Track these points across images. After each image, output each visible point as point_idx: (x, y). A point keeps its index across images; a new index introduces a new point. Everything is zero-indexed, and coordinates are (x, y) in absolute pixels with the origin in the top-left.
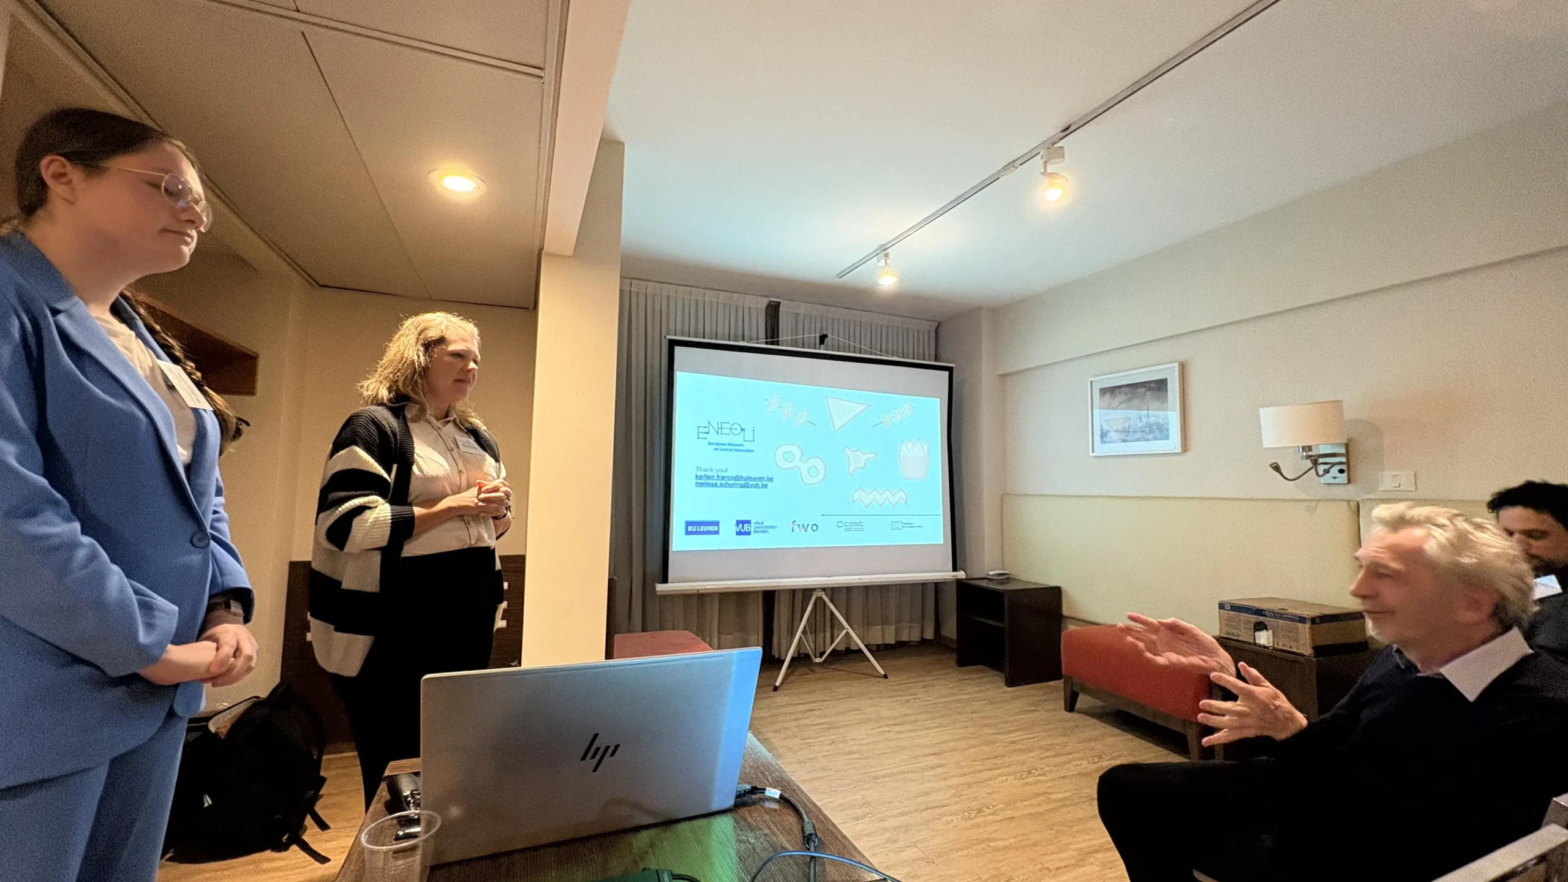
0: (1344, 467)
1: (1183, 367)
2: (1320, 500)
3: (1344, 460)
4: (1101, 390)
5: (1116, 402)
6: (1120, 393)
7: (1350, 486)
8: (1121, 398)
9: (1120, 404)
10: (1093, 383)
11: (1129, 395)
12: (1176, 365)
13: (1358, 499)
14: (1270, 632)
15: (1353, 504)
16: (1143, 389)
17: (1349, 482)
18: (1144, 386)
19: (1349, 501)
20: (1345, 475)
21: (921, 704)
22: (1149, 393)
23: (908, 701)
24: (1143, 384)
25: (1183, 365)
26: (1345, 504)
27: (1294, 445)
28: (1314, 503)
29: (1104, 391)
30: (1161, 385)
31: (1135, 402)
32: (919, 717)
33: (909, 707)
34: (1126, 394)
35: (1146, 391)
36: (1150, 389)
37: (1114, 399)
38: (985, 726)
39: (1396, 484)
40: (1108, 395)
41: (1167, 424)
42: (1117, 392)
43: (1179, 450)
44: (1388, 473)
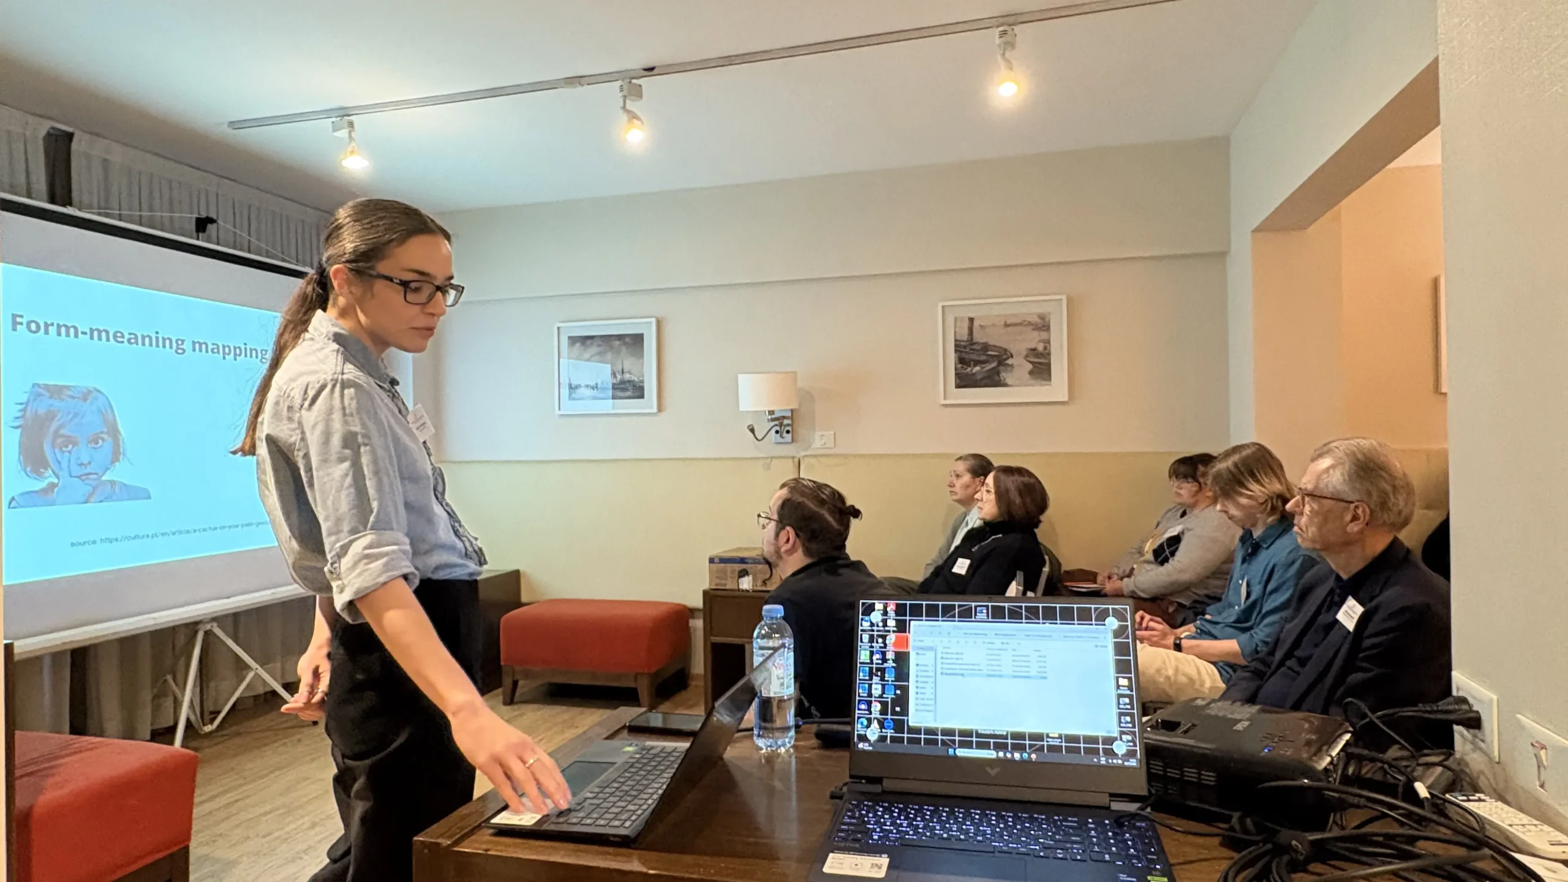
0: (789, 428)
1: (659, 324)
2: (772, 458)
3: (790, 422)
4: (570, 338)
5: (587, 355)
6: (592, 344)
7: (794, 444)
8: (594, 350)
9: (592, 356)
10: (561, 330)
11: (603, 348)
12: (653, 320)
13: (798, 455)
14: (751, 577)
15: (796, 460)
16: (619, 343)
17: (793, 441)
18: (619, 340)
19: (793, 458)
20: (790, 435)
22: (623, 348)
24: (620, 337)
25: (658, 321)
26: (790, 460)
27: (763, 409)
28: (769, 460)
29: (573, 340)
30: (637, 340)
31: (610, 356)
34: (599, 346)
35: (620, 345)
36: (625, 344)
37: (585, 350)
39: (823, 442)
40: (578, 345)
41: (642, 382)
42: (589, 342)
43: (655, 410)
44: (818, 434)
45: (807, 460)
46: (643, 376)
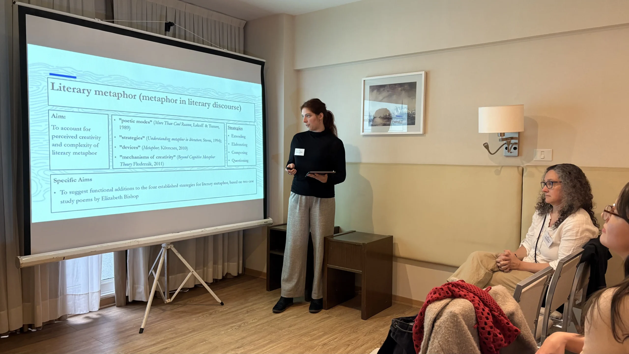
0: (516, 146)
1: (427, 74)
2: (502, 166)
3: (517, 141)
4: (371, 87)
5: (381, 98)
6: (384, 90)
7: (519, 157)
8: (385, 94)
9: (384, 98)
10: (365, 81)
11: (390, 92)
12: (423, 73)
13: (522, 166)
15: (520, 169)
16: (400, 89)
17: (518, 155)
18: (401, 87)
19: (518, 167)
20: (517, 150)
21: (250, 326)
22: (403, 92)
23: (240, 326)
24: (401, 85)
25: (426, 73)
26: (516, 169)
28: (499, 169)
29: (373, 88)
30: (412, 87)
31: (394, 97)
32: (253, 337)
33: (243, 331)
34: (388, 91)
35: (401, 90)
36: (404, 90)
37: (379, 94)
38: (302, 335)
39: (542, 157)
40: (375, 91)
41: (414, 114)
42: (382, 89)
43: (421, 132)
44: (539, 151)
45: (529, 169)
46: (415, 110)
